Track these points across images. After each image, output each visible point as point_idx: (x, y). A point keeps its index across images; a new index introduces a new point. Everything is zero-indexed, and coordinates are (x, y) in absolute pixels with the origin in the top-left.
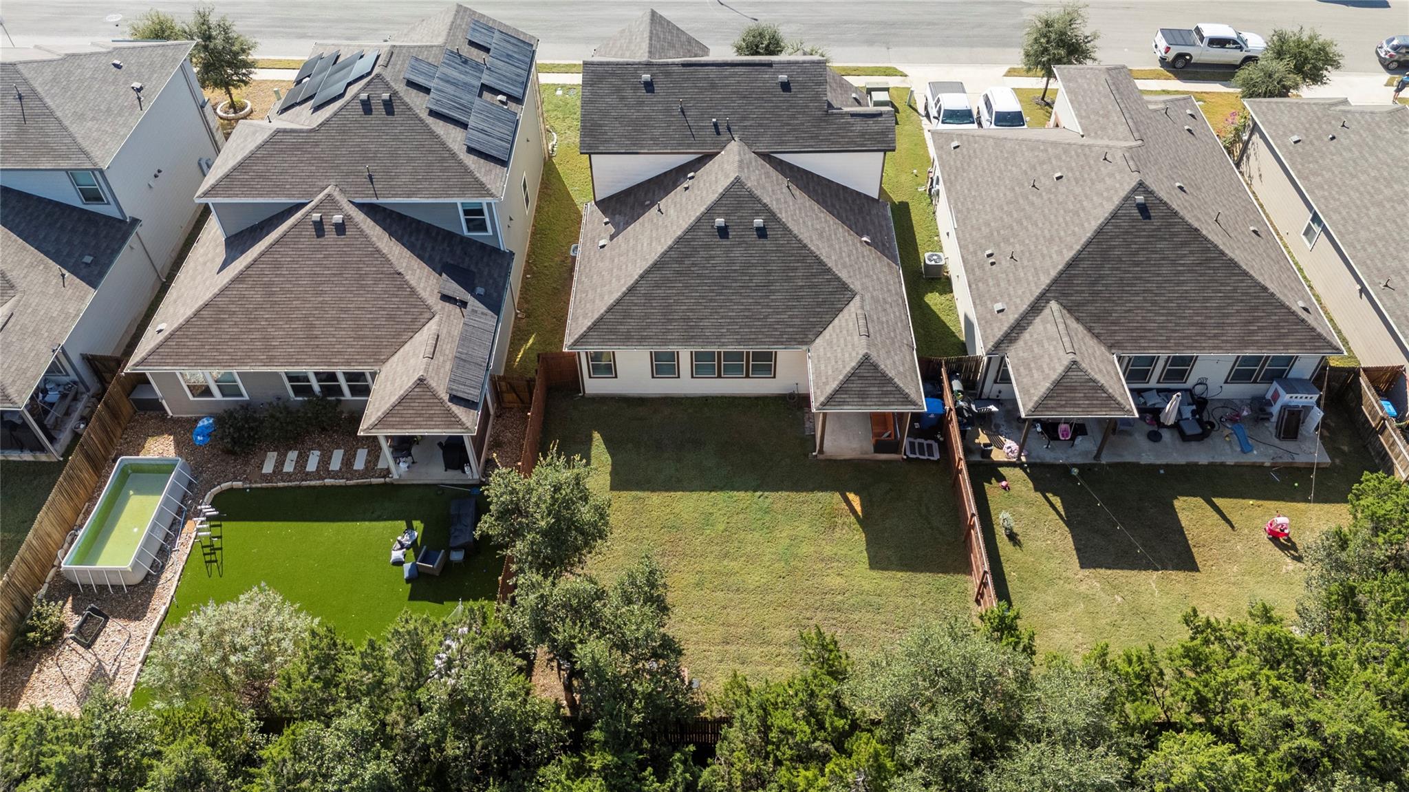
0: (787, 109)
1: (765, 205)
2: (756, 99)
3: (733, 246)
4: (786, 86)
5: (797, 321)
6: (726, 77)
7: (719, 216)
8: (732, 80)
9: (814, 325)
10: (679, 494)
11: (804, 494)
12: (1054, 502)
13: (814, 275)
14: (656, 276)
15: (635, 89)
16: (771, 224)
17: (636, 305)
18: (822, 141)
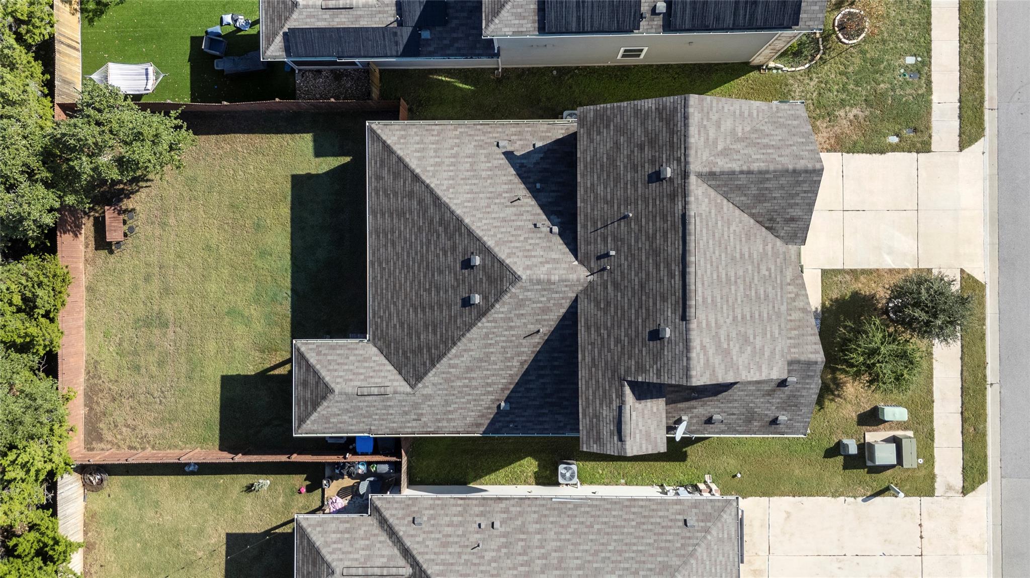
0: (627, 335)
1: (493, 306)
2: (640, 300)
3: (455, 274)
4: (655, 335)
5: (391, 332)
6: (668, 265)
7: (483, 260)
8: (663, 272)
9: (388, 346)
10: (289, 229)
11: (289, 329)
12: (288, 526)
13: (429, 350)
14: (429, 200)
15: (653, 161)
16: (474, 312)
17: (404, 183)
18: (590, 370)
